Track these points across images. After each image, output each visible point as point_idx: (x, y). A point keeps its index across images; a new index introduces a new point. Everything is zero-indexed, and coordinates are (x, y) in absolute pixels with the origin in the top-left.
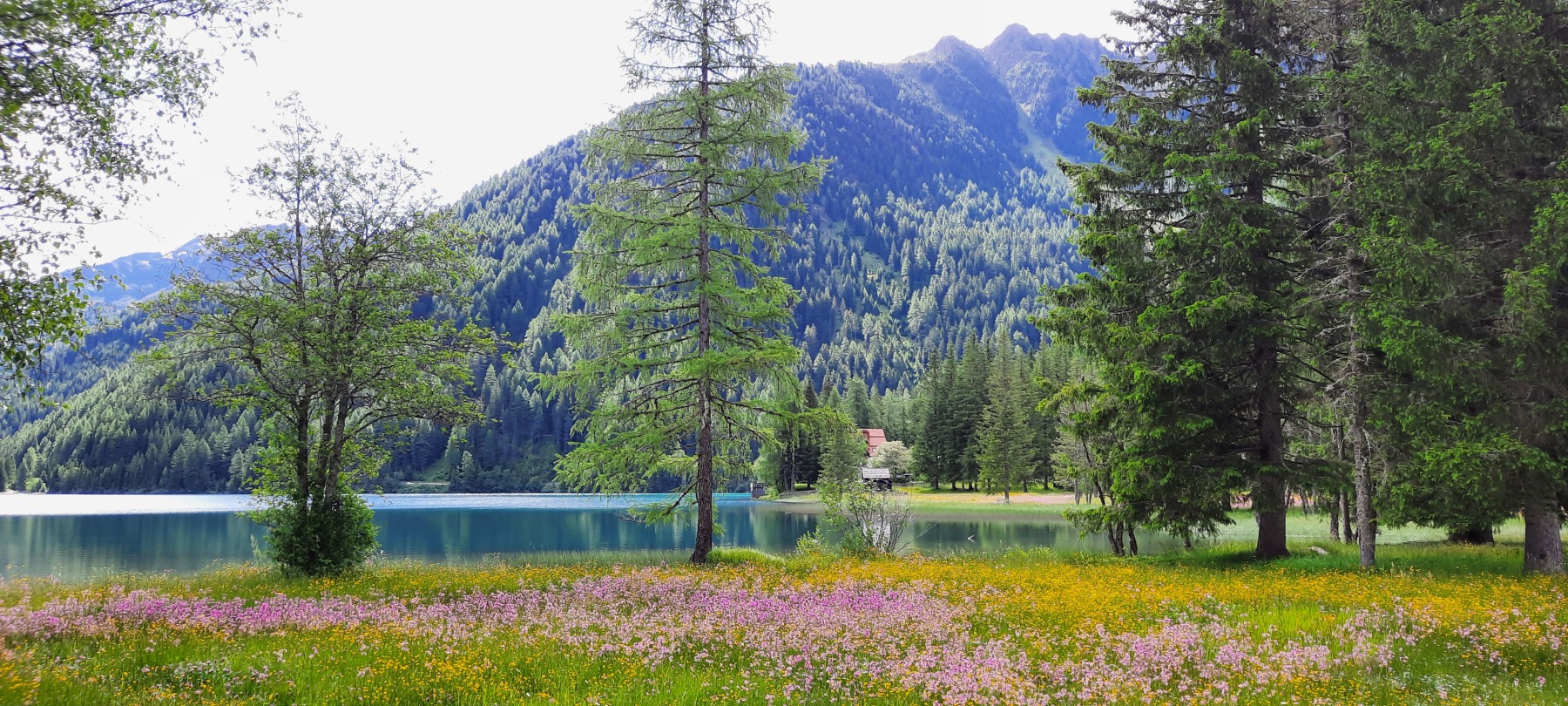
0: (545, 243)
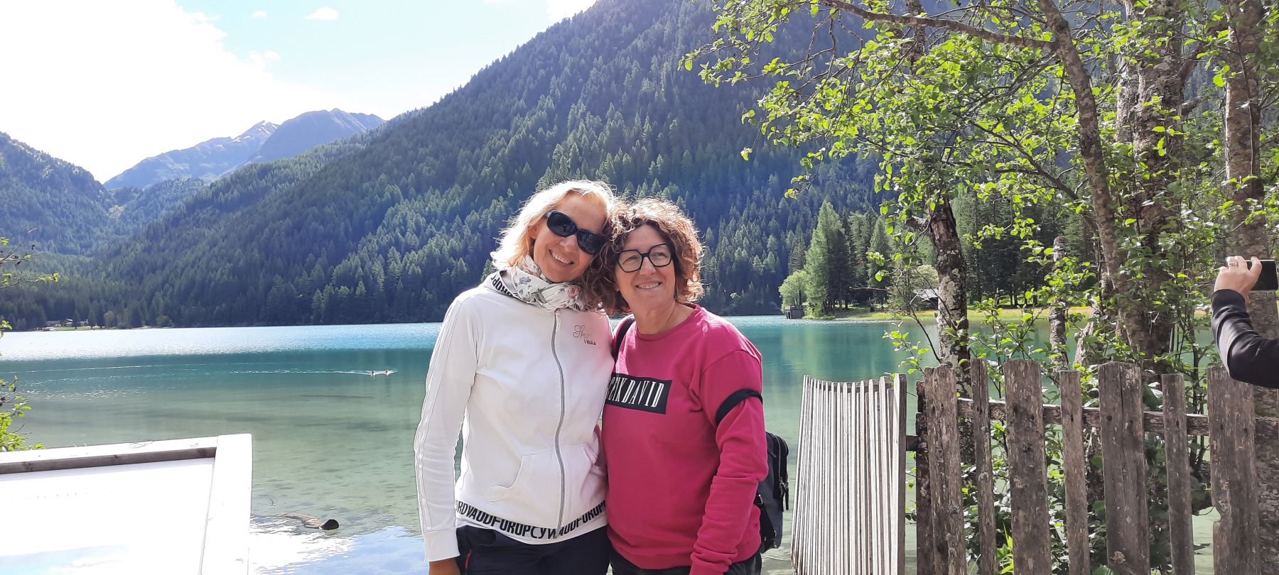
0: (544, 113)
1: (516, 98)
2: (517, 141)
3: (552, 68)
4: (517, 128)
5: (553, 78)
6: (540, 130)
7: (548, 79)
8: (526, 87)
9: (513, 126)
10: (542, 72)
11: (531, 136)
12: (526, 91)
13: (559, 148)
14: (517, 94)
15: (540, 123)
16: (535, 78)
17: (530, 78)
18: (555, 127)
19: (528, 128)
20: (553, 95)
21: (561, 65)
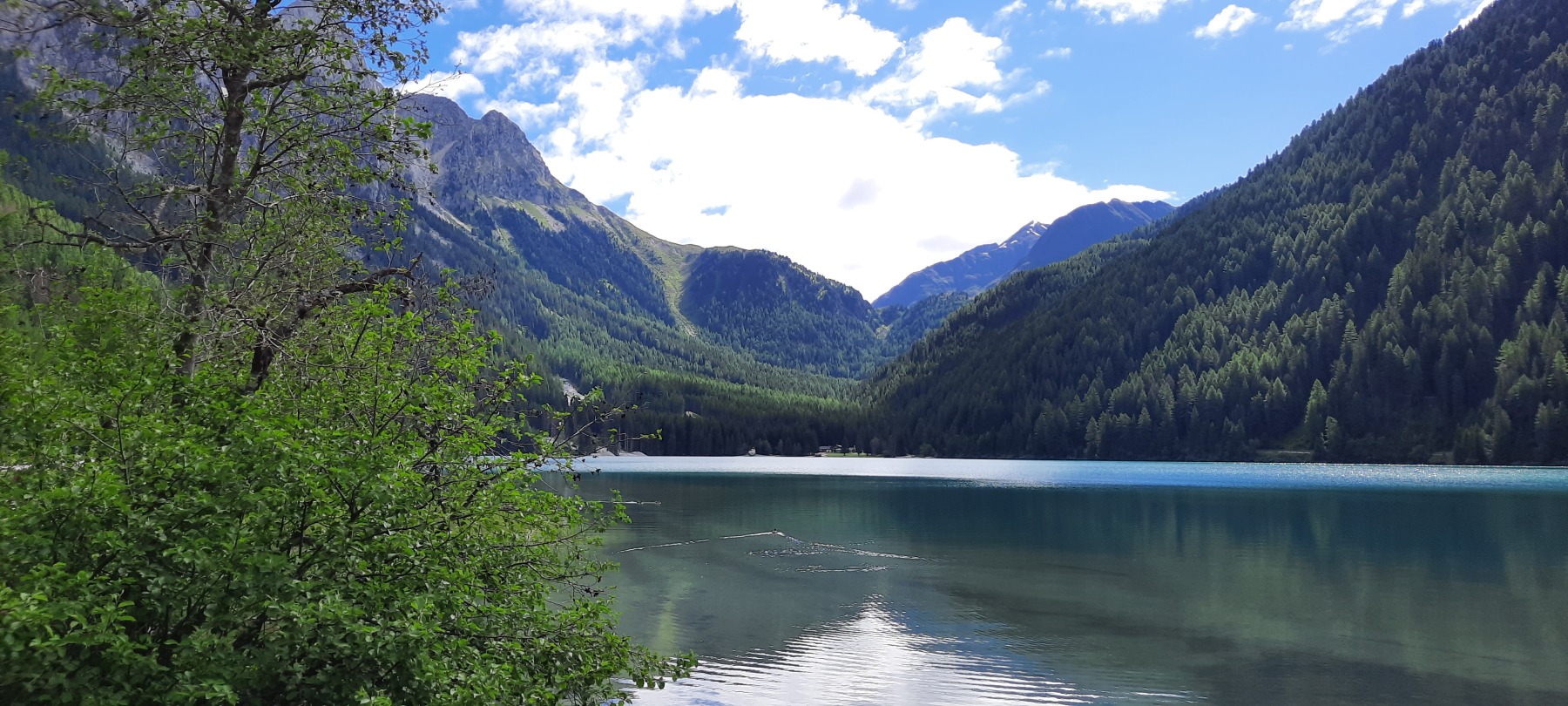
1: (1357, 159)
2: (1360, 218)
3: (1413, 113)
4: (1359, 199)
5: (1415, 127)
6: (1396, 199)
7: (1407, 128)
8: (1373, 143)
9: (1353, 197)
10: (1397, 119)
11: (1380, 208)
12: (1373, 148)
13: (1426, 222)
14: (1359, 153)
15: (1396, 189)
16: (1386, 129)
17: (1379, 130)
18: (1420, 193)
19: (1376, 198)
20: (1414, 150)
21: (1428, 105)
